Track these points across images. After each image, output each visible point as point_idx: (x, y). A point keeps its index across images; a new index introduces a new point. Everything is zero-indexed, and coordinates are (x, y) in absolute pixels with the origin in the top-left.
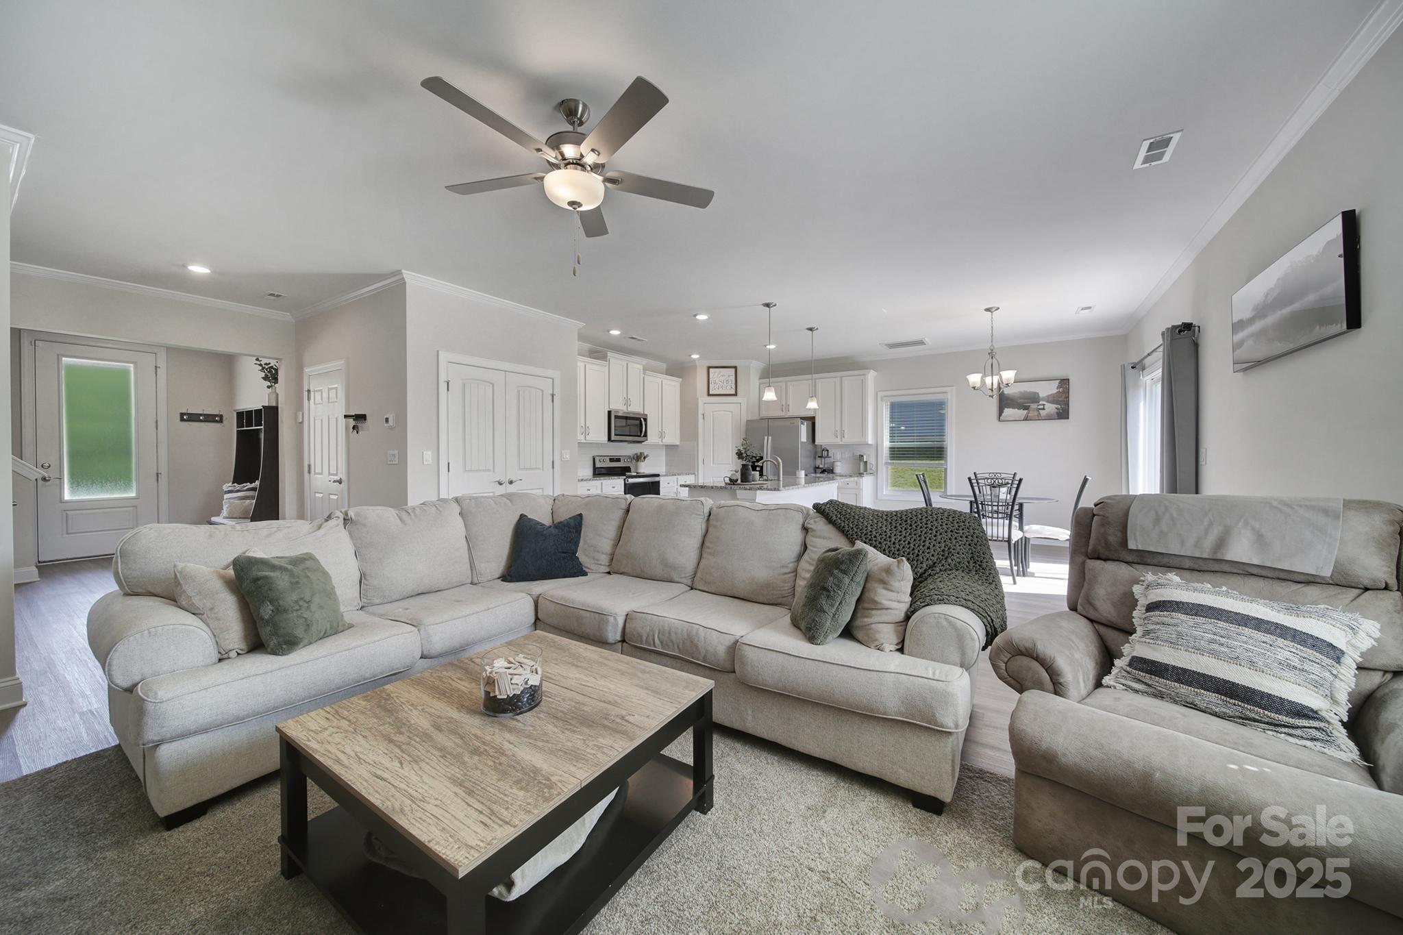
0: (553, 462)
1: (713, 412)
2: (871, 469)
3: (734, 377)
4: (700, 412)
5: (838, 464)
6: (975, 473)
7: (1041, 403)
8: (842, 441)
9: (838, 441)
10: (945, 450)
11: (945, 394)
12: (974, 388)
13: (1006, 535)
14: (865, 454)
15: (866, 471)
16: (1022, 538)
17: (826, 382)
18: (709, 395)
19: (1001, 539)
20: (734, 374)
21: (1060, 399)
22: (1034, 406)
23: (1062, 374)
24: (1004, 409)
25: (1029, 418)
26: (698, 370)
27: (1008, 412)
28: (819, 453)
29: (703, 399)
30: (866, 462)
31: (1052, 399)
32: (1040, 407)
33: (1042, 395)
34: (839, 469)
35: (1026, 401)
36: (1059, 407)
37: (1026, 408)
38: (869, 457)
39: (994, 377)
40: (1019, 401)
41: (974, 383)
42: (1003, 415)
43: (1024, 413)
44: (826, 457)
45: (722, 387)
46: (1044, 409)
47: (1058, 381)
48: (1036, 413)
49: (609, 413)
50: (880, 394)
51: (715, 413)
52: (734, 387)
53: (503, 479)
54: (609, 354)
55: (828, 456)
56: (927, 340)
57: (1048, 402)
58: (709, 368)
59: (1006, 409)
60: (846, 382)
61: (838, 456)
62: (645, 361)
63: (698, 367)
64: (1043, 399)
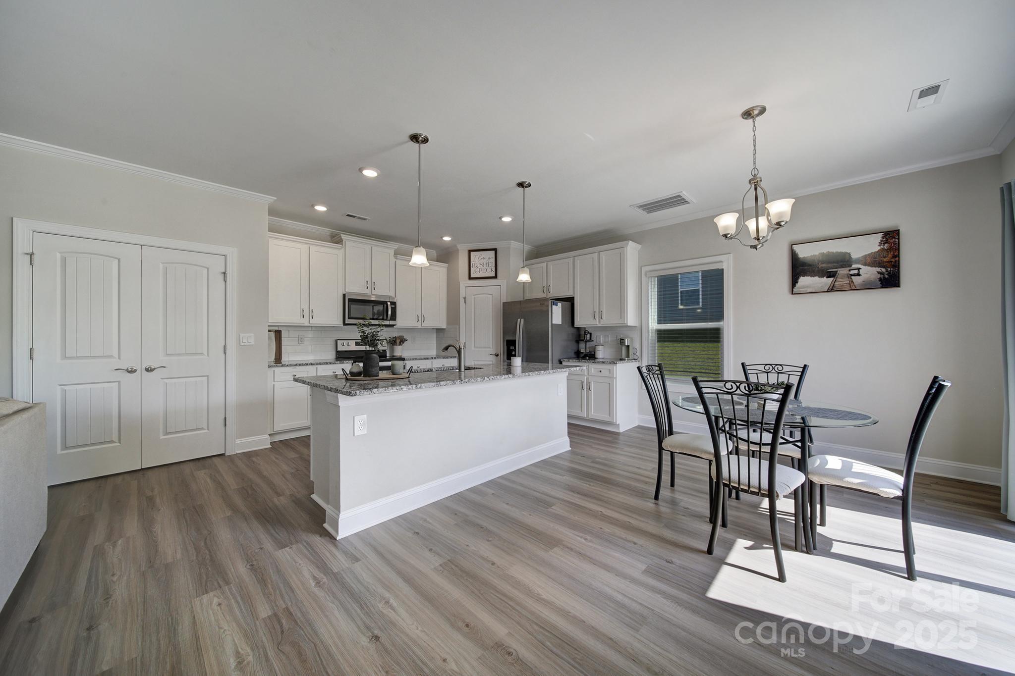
0: (225, 347)
1: (474, 295)
2: (634, 354)
3: (494, 259)
4: (462, 295)
5: (600, 348)
6: (743, 364)
7: (854, 266)
8: (600, 322)
9: (596, 323)
10: (721, 332)
11: (721, 264)
12: (725, 236)
13: (765, 484)
14: (628, 337)
15: (628, 356)
16: (803, 485)
17: (584, 260)
18: (470, 278)
19: (757, 491)
20: (494, 257)
21: (885, 260)
22: (843, 271)
23: (888, 224)
24: (798, 278)
25: (835, 288)
26: (460, 254)
27: (804, 281)
28: (580, 336)
29: (464, 282)
30: (628, 346)
31: (872, 261)
32: (852, 272)
33: (855, 256)
34: (601, 353)
35: (830, 265)
36: (884, 270)
37: (830, 275)
38: (633, 341)
39: (760, 219)
40: (820, 266)
41: (726, 227)
42: (797, 285)
43: (827, 281)
44: (588, 341)
45: (482, 270)
46: (859, 275)
47: (881, 235)
48: (847, 281)
49: (344, 295)
50: (644, 269)
51: (475, 296)
52: (494, 270)
53: (136, 366)
54: (343, 236)
55: (591, 340)
56: (685, 195)
57: (865, 264)
58: (470, 251)
59: (801, 277)
60: (603, 256)
61: (602, 340)
62: (396, 246)
63: (460, 251)
64: (858, 261)
